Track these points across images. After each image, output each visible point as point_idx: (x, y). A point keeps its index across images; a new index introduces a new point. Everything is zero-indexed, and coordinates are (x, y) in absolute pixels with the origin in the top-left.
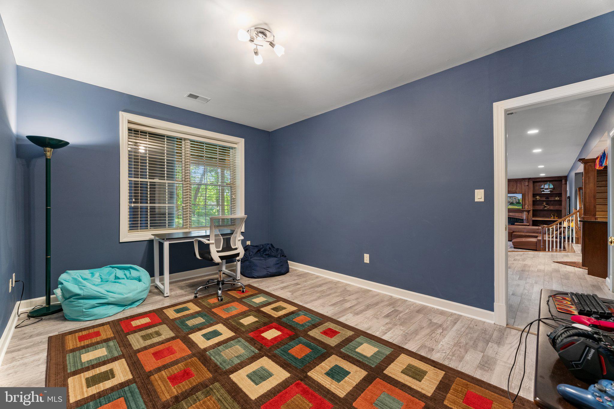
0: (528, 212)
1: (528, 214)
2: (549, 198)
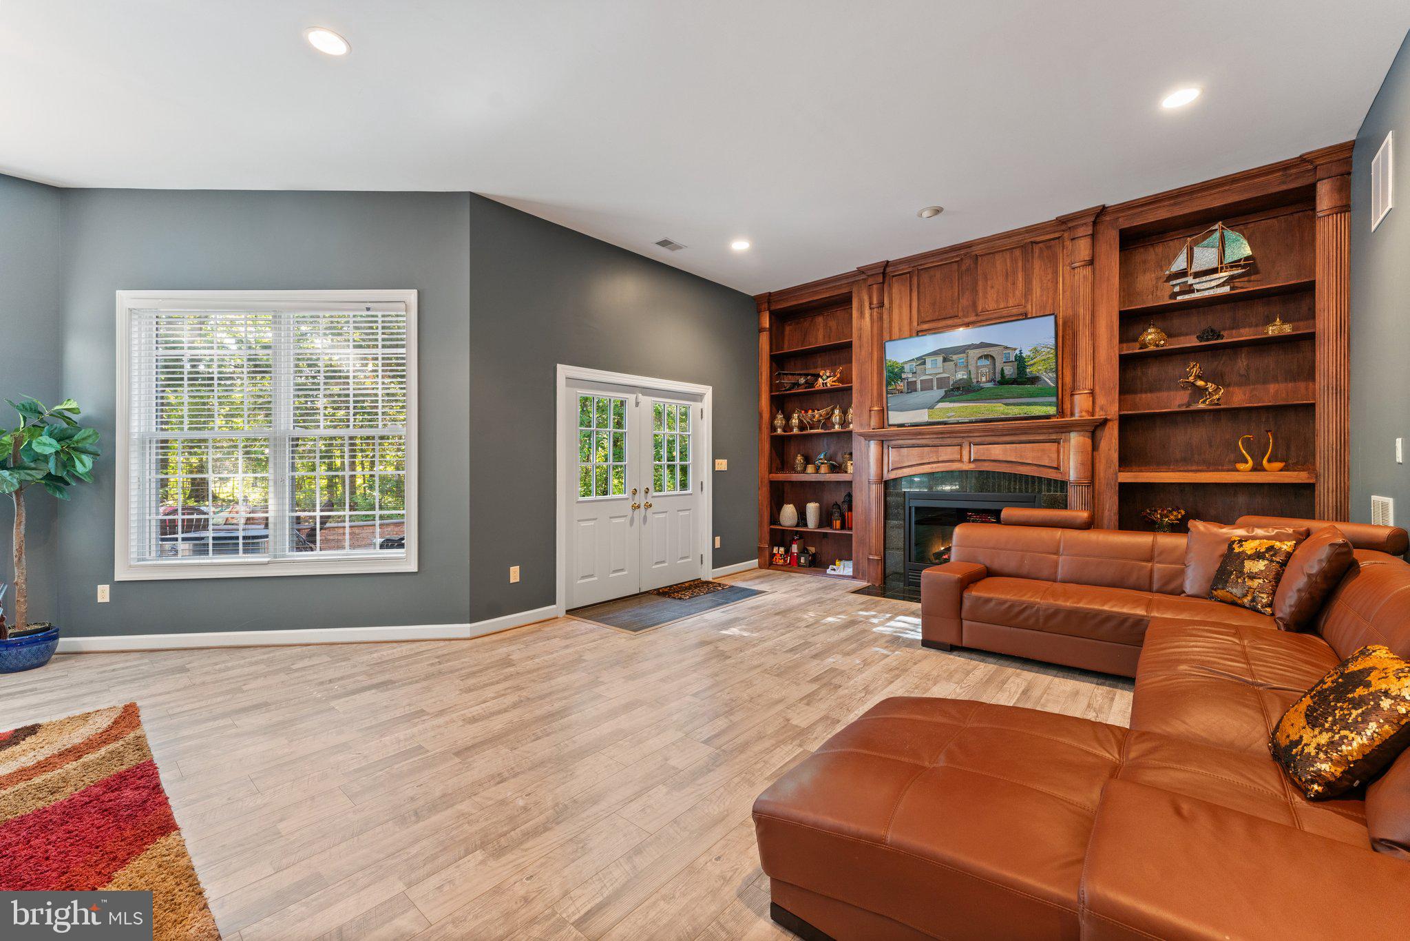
0: (1095, 429)
1: (1095, 447)
2: (1224, 333)
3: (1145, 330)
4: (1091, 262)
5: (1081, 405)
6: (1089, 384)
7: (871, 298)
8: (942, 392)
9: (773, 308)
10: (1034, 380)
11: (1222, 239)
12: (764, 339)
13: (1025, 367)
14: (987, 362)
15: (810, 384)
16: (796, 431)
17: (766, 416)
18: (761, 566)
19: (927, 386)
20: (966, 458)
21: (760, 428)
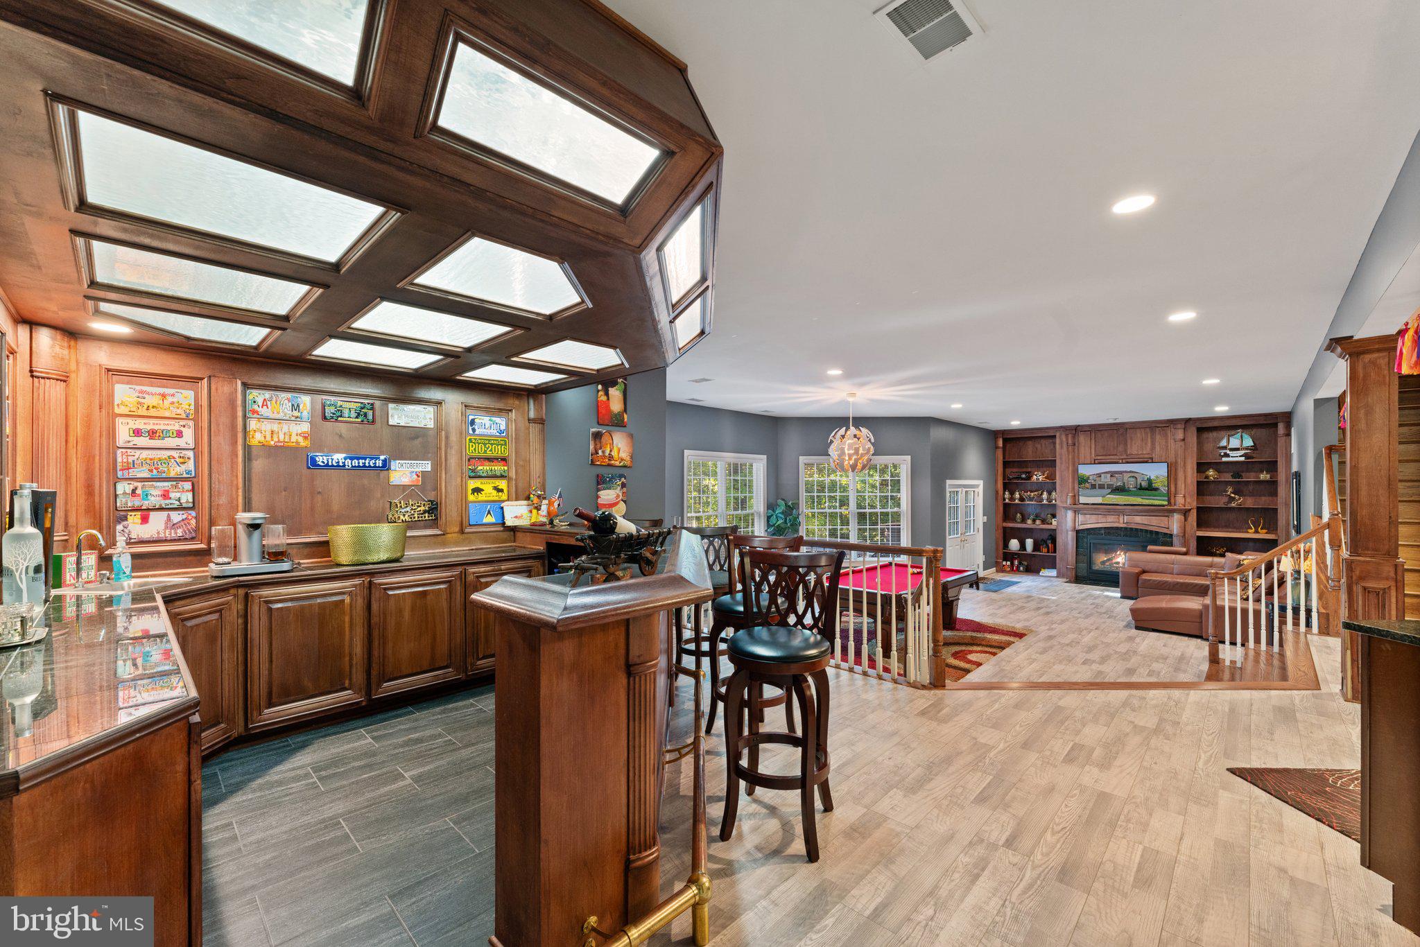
0: (1186, 513)
1: (1186, 520)
2: (1243, 474)
3: (1208, 470)
4: (1184, 440)
5: (1179, 501)
6: (1183, 492)
7: (1067, 440)
8: (1110, 490)
9: (1005, 437)
10: (1156, 489)
11: (1242, 437)
12: (1000, 453)
13: (1152, 484)
14: (1134, 479)
15: (1029, 478)
16: (1017, 501)
17: (1001, 492)
18: (997, 571)
19: (1101, 487)
20: (1121, 521)
21: (997, 499)
